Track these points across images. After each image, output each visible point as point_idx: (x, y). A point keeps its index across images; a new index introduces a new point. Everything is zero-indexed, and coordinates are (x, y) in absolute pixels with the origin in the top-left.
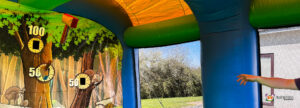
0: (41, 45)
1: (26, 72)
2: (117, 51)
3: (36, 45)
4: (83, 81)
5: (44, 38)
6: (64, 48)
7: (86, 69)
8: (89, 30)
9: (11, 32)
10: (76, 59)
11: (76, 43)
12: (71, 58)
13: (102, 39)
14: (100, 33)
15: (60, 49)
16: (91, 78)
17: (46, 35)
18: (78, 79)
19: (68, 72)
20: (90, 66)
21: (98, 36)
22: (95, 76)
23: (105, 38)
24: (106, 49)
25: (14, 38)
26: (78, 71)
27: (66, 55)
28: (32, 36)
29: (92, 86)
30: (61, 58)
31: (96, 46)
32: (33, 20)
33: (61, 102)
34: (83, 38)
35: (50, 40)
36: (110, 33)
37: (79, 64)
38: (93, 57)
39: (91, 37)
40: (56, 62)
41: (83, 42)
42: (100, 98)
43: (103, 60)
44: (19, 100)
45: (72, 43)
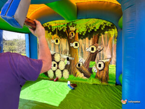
0: (74, 34)
2: (113, 32)
4: (93, 49)
5: (75, 32)
6: (84, 34)
7: (94, 43)
8: (96, 23)
9: (64, 31)
10: (89, 39)
11: (89, 31)
12: (87, 39)
13: (104, 27)
14: (102, 23)
15: (82, 35)
16: (97, 48)
17: (76, 30)
18: (90, 48)
19: (87, 45)
20: (96, 42)
21: (101, 26)
22: (99, 47)
23: (106, 26)
24: (106, 32)
25: (65, 33)
26: (91, 44)
27: (84, 37)
28: (71, 31)
29: (97, 52)
30: (82, 39)
31: (100, 31)
32: (71, 25)
34: (93, 28)
35: (77, 32)
36: (109, 23)
37: (91, 41)
38: (98, 37)
39: (97, 28)
40: (81, 40)
41: (93, 30)
42: (101, 58)
43: (104, 38)
44: (68, 54)
45: (87, 32)
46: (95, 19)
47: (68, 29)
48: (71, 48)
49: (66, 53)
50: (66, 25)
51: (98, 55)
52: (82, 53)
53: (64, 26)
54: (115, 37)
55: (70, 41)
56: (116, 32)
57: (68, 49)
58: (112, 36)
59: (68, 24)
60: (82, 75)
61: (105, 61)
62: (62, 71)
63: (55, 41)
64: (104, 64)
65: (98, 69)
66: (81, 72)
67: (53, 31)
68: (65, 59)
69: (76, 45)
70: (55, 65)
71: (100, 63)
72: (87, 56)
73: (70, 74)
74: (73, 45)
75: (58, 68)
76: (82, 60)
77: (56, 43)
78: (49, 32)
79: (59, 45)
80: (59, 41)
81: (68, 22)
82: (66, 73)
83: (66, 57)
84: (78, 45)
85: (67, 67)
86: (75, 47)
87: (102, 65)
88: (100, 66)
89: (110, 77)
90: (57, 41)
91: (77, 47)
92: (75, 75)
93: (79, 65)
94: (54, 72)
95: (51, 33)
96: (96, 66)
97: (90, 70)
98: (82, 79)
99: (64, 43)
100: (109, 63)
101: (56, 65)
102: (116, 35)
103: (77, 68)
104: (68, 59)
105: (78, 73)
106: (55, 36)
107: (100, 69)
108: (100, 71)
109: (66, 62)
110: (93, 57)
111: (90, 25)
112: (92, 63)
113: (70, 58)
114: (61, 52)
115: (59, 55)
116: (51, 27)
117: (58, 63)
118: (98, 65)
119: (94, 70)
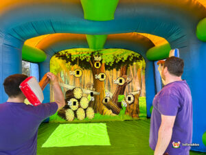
0: (100, 65)
1: (94, 77)
2: (142, 64)
3: (98, 65)
4: (121, 81)
5: (101, 62)
6: (111, 65)
7: (122, 75)
8: (124, 54)
9: (88, 61)
10: (117, 70)
11: (117, 62)
12: (114, 70)
13: (132, 58)
14: (130, 55)
15: (109, 66)
16: (125, 79)
17: (102, 60)
18: (118, 80)
19: (114, 76)
20: (125, 73)
21: (129, 57)
22: (128, 79)
23: (134, 57)
24: (134, 63)
25: (89, 63)
26: (119, 76)
28: (96, 61)
29: (126, 84)
30: (109, 70)
31: (128, 62)
32: (96, 54)
33: (110, 90)
34: (120, 59)
35: (103, 62)
36: (137, 54)
37: (119, 72)
38: (127, 68)
39: (125, 58)
40: (107, 71)
41: (121, 61)
42: (130, 90)
43: (133, 69)
45: (115, 62)
46: (123, 50)
47: (92, 59)
48: (96, 81)
49: (90, 87)
50: (90, 53)
51: (127, 87)
52: (109, 86)
53: (88, 56)
54: (143, 68)
55: (95, 72)
56: (145, 63)
57: (92, 82)
58: (141, 68)
59: (92, 53)
60: (111, 111)
61: (134, 93)
62: (85, 110)
63: (75, 73)
64: (134, 96)
65: (128, 103)
66: (109, 108)
67: (73, 60)
68: (88, 94)
69: (102, 77)
70: (75, 103)
71: (129, 96)
72: (114, 89)
73: (95, 112)
74: (99, 76)
75: (80, 107)
76: (109, 94)
77: (77, 76)
78: (67, 62)
79: (80, 78)
80: (80, 73)
81: (92, 50)
82: (91, 112)
83: (89, 92)
84: (105, 76)
85: (90, 104)
86: (101, 79)
87: (132, 99)
88: (129, 99)
89: (140, 110)
90: (78, 73)
91: (103, 79)
92: (102, 113)
93: (106, 100)
94: (75, 112)
95: (69, 63)
96: (125, 100)
97: (120, 105)
98: (110, 117)
99: (87, 76)
100: (139, 95)
101: (77, 103)
102: (144, 66)
103: (104, 104)
104: (92, 94)
105: (106, 110)
106: (76, 66)
107: (130, 102)
108: (130, 104)
109: (90, 98)
110: (121, 90)
111: (118, 55)
112: (120, 97)
113: (94, 93)
114: (82, 86)
115: (80, 90)
116: (70, 55)
117: (79, 100)
118: (127, 99)
119: (124, 104)
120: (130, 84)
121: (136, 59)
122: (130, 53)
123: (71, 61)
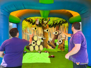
2: (66, 25)
3: (45, 25)
4: (56, 33)
5: (47, 23)
6: (52, 25)
7: (57, 30)
8: (58, 20)
9: (40, 23)
10: (55, 28)
11: (54, 24)
12: (53, 27)
13: (62, 22)
14: (61, 20)
15: (51, 25)
19: (53, 30)
20: (58, 29)
21: (60, 21)
22: (59, 32)
23: (63, 22)
24: (63, 24)
26: (55, 30)
27: (52, 27)
29: (58, 34)
31: (60, 24)
32: (44, 20)
33: (51, 37)
34: (56, 22)
36: (64, 20)
37: (55, 29)
38: (59, 27)
39: (59, 22)
40: (50, 28)
41: (56, 23)
42: (61, 37)
43: (62, 27)
44: (42, 36)
45: (53, 24)
46: (58, 18)
47: (43, 22)
48: (44, 32)
49: (41, 35)
51: (59, 36)
52: (50, 35)
53: (41, 20)
54: (67, 27)
55: (44, 28)
57: (42, 33)
58: (66, 27)
60: (51, 47)
61: (62, 39)
62: (39, 46)
63: (34, 28)
64: (62, 40)
65: (59, 43)
66: (50, 45)
67: (33, 22)
69: (47, 31)
70: (34, 43)
71: (60, 40)
72: (53, 37)
73: (44, 47)
75: (36, 45)
76: (50, 39)
77: (35, 30)
78: (30, 23)
79: (37, 31)
81: (43, 18)
82: (41, 47)
83: (41, 38)
84: (48, 31)
85: (41, 43)
86: (47, 32)
87: (61, 41)
88: (60, 41)
89: (65, 47)
90: (36, 29)
91: (48, 32)
92: (47, 48)
93: (49, 42)
94: (34, 47)
95: (32, 24)
96: (58, 42)
97: (55, 44)
98: (51, 50)
99: (40, 30)
101: (35, 43)
102: (68, 26)
103: (48, 44)
104: (42, 39)
105: (49, 46)
106: (35, 25)
107: (60, 43)
108: (60, 44)
109: (41, 41)
110: (56, 37)
111: (55, 21)
112: (56, 40)
113: (43, 38)
114: (38, 35)
115: (36, 37)
116: (32, 20)
117: (36, 42)
118: (59, 41)
119: (57, 44)
120: (61, 34)
121: (64, 22)
122: (61, 19)
123: (32, 23)
